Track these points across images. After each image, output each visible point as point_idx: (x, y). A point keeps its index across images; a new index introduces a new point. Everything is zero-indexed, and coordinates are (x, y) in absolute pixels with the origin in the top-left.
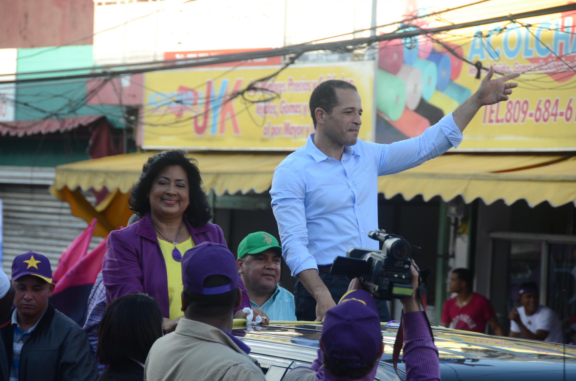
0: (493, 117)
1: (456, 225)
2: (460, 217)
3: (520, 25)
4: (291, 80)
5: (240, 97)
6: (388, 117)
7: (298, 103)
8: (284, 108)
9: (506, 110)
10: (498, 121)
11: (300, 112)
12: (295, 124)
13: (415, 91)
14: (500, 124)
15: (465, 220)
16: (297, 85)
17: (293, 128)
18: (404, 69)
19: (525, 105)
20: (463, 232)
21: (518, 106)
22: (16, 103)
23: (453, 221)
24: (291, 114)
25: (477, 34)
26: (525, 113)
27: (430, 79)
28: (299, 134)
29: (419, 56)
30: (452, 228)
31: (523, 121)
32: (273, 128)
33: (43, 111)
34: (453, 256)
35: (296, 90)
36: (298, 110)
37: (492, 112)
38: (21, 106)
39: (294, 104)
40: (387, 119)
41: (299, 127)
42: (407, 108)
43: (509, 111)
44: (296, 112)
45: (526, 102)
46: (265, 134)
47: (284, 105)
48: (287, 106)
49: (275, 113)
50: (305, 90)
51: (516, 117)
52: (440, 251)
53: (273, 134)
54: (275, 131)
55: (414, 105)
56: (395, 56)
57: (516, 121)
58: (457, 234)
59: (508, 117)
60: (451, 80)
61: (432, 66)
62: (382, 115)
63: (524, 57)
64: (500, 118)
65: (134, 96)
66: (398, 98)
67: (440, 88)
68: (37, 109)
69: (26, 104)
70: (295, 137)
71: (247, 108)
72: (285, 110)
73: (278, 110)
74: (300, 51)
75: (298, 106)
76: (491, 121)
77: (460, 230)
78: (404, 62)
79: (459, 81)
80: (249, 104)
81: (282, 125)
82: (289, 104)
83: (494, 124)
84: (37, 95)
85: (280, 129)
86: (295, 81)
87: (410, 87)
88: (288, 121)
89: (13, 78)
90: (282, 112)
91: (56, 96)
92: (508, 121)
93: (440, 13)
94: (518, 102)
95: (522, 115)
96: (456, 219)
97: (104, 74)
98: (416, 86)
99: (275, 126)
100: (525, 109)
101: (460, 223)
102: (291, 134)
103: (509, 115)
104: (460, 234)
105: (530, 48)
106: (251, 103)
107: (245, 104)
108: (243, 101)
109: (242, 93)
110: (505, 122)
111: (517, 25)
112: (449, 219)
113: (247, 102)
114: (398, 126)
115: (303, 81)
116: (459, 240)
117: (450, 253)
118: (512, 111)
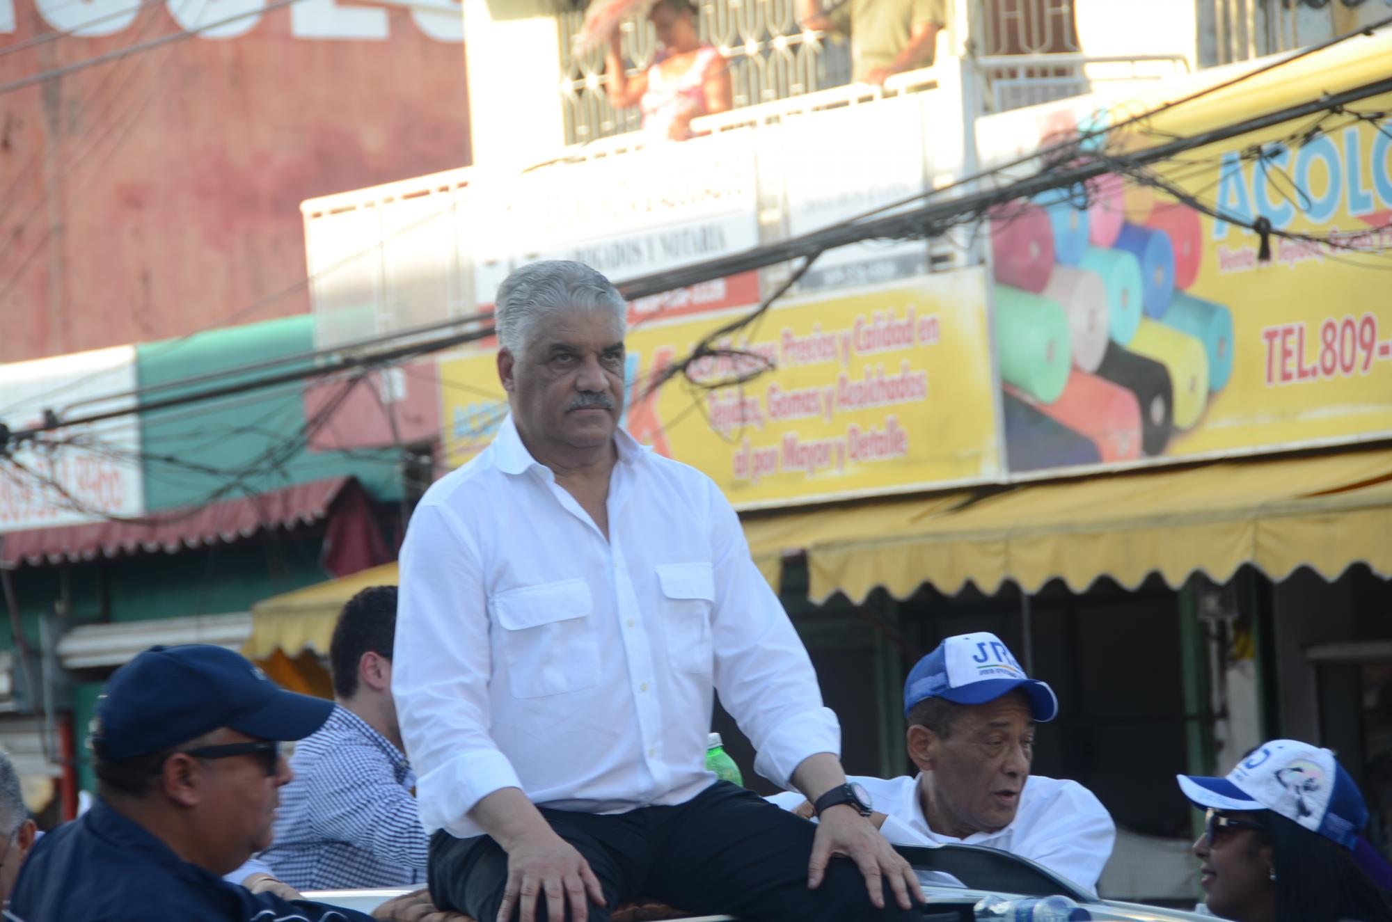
0: (1292, 364)
1: (1222, 638)
2: (1230, 619)
3: (1353, 118)
4: (787, 336)
5: (679, 378)
6: (1032, 395)
7: (811, 389)
8: (778, 404)
9: (1321, 347)
10: (1302, 374)
11: (818, 409)
12: (807, 439)
13: (1092, 327)
14: (1309, 380)
15: (1241, 625)
16: (805, 346)
17: (804, 449)
18: (1059, 276)
19: (1368, 329)
20: (1242, 654)
21: (1348, 331)
22: (145, 459)
23: (1213, 628)
24: (797, 417)
25: (1246, 154)
26: (1368, 347)
27: (1125, 294)
28: (820, 460)
29: (1092, 242)
30: (1214, 647)
31: (1366, 366)
32: (758, 456)
33: (212, 471)
34: (1224, 714)
35: (803, 358)
36: (812, 404)
37: (1287, 353)
38: (158, 465)
39: (801, 390)
40: (1029, 399)
41: (819, 446)
42: (1075, 369)
43: (1329, 346)
44: (808, 409)
45: (1369, 321)
46: (739, 471)
47: (777, 397)
48: (784, 399)
49: (759, 418)
50: (824, 354)
51: (1348, 360)
52: (1192, 707)
53: (757, 469)
54: (763, 462)
55: (1092, 359)
56: (1034, 250)
57: (1347, 369)
58: (1226, 661)
59: (1329, 363)
60: (1178, 290)
61: (1127, 263)
62: (1017, 393)
63: (1351, 214)
64: (1307, 366)
65: (418, 420)
66: (1051, 347)
67: (1153, 311)
68: (196, 468)
69: (170, 460)
70: (812, 471)
71: (698, 403)
72: (780, 408)
73: (763, 410)
74: (813, 249)
75: (811, 396)
76: (1286, 376)
77: (1235, 650)
78: (1056, 261)
79: (1197, 290)
80: (702, 394)
81: (777, 446)
82: (789, 393)
83: (1295, 381)
84: (195, 434)
85: (773, 456)
86: (797, 338)
87: (1078, 319)
88: (790, 434)
89: (129, 402)
90: (774, 414)
91: (240, 431)
92: (1328, 371)
93: (1147, 115)
94: (1349, 323)
95: (1361, 354)
96: (1222, 625)
97: (348, 363)
98: (1092, 314)
99: (761, 449)
100: (1367, 337)
101: (1231, 634)
102: (801, 463)
103: (1329, 358)
104: (1235, 660)
105: (1362, 192)
106: (707, 390)
107: (693, 393)
108: (687, 386)
109: (683, 367)
110: (1321, 374)
111: (1347, 118)
112: (1203, 628)
113: (695, 388)
114: (1059, 415)
115: (817, 336)
116: (1233, 676)
117: (1217, 707)
118: (1337, 346)
